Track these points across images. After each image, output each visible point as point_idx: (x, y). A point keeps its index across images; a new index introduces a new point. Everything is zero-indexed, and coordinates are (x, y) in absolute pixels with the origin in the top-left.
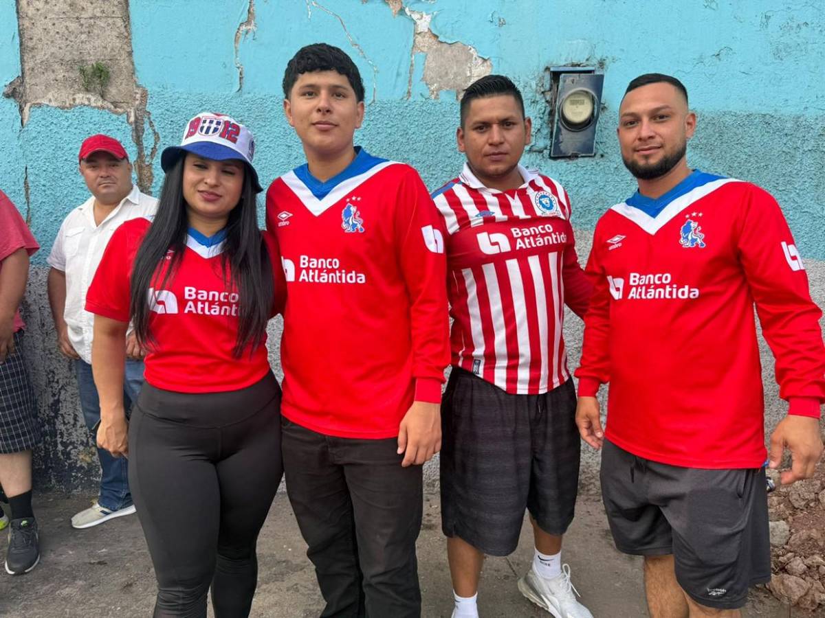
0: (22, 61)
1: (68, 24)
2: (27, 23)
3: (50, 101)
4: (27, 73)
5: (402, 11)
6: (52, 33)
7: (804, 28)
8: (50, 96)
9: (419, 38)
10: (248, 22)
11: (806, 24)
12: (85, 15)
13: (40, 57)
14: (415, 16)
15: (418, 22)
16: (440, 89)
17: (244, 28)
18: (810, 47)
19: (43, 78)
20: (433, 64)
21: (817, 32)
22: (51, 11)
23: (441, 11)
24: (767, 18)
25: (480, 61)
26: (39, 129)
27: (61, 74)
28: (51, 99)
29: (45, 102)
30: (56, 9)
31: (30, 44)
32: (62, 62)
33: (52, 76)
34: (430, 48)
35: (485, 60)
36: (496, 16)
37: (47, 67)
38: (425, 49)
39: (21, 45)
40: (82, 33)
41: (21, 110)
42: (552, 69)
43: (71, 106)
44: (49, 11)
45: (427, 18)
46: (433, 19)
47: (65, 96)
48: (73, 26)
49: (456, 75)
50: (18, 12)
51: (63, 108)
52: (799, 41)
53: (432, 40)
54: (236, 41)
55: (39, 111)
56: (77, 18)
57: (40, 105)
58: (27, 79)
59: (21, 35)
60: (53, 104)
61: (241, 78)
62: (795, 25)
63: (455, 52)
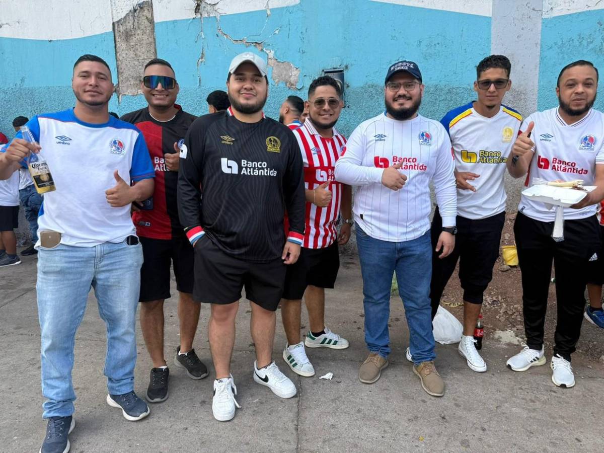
0: (118, 78)
1: (135, 62)
2: (119, 63)
3: (129, 93)
4: (120, 82)
5: (262, 50)
6: (129, 66)
7: (437, 45)
8: (129, 91)
9: (270, 61)
10: (202, 58)
11: (438, 44)
12: (141, 58)
13: (125, 76)
14: (268, 52)
15: (269, 54)
16: (279, 81)
17: (200, 60)
18: (440, 54)
19: (126, 84)
20: (276, 71)
21: (444, 47)
22: (128, 58)
23: (278, 49)
24: (420, 42)
25: (295, 69)
26: (125, 104)
27: (132, 82)
28: (129, 92)
29: (127, 93)
30: (130, 56)
31: (121, 71)
32: (133, 77)
33: (129, 83)
34: (274, 64)
35: (297, 69)
36: (301, 49)
37: (127, 79)
38: (272, 65)
39: (118, 71)
40: (140, 65)
41: (118, 97)
42: (325, 71)
43: (137, 95)
44: (127, 58)
45: (273, 52)
46: (275, 52)
47: (134, 91)
48: (136, 63)
49: (285, 75)
50: (116, 59)
51: (133, 96)
52: (435, 51)
53: (275, 61)
54: (198, 66)
55: (125, 97)
56: (138, 60)
57: (125, 95)
58: (120, 85)
59: (117, 68)
60: (130, 94)
61: (200, 81)
62: (433, 45)
63: (285, 66)
